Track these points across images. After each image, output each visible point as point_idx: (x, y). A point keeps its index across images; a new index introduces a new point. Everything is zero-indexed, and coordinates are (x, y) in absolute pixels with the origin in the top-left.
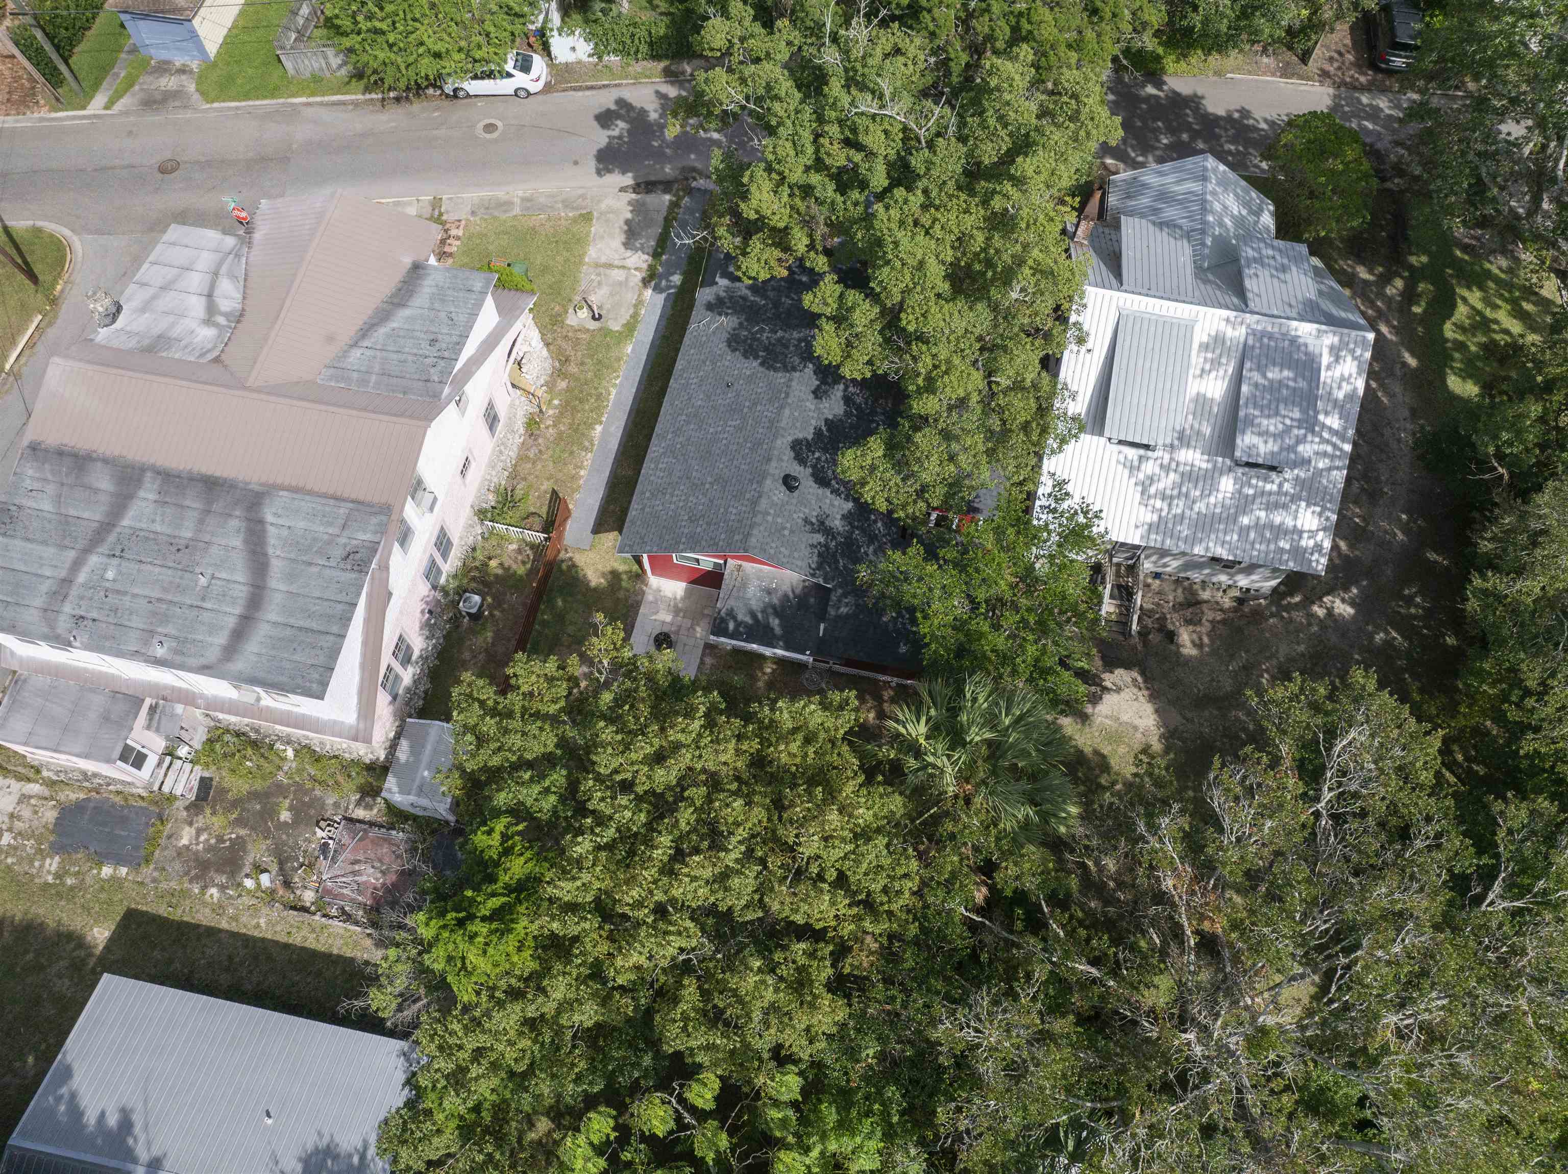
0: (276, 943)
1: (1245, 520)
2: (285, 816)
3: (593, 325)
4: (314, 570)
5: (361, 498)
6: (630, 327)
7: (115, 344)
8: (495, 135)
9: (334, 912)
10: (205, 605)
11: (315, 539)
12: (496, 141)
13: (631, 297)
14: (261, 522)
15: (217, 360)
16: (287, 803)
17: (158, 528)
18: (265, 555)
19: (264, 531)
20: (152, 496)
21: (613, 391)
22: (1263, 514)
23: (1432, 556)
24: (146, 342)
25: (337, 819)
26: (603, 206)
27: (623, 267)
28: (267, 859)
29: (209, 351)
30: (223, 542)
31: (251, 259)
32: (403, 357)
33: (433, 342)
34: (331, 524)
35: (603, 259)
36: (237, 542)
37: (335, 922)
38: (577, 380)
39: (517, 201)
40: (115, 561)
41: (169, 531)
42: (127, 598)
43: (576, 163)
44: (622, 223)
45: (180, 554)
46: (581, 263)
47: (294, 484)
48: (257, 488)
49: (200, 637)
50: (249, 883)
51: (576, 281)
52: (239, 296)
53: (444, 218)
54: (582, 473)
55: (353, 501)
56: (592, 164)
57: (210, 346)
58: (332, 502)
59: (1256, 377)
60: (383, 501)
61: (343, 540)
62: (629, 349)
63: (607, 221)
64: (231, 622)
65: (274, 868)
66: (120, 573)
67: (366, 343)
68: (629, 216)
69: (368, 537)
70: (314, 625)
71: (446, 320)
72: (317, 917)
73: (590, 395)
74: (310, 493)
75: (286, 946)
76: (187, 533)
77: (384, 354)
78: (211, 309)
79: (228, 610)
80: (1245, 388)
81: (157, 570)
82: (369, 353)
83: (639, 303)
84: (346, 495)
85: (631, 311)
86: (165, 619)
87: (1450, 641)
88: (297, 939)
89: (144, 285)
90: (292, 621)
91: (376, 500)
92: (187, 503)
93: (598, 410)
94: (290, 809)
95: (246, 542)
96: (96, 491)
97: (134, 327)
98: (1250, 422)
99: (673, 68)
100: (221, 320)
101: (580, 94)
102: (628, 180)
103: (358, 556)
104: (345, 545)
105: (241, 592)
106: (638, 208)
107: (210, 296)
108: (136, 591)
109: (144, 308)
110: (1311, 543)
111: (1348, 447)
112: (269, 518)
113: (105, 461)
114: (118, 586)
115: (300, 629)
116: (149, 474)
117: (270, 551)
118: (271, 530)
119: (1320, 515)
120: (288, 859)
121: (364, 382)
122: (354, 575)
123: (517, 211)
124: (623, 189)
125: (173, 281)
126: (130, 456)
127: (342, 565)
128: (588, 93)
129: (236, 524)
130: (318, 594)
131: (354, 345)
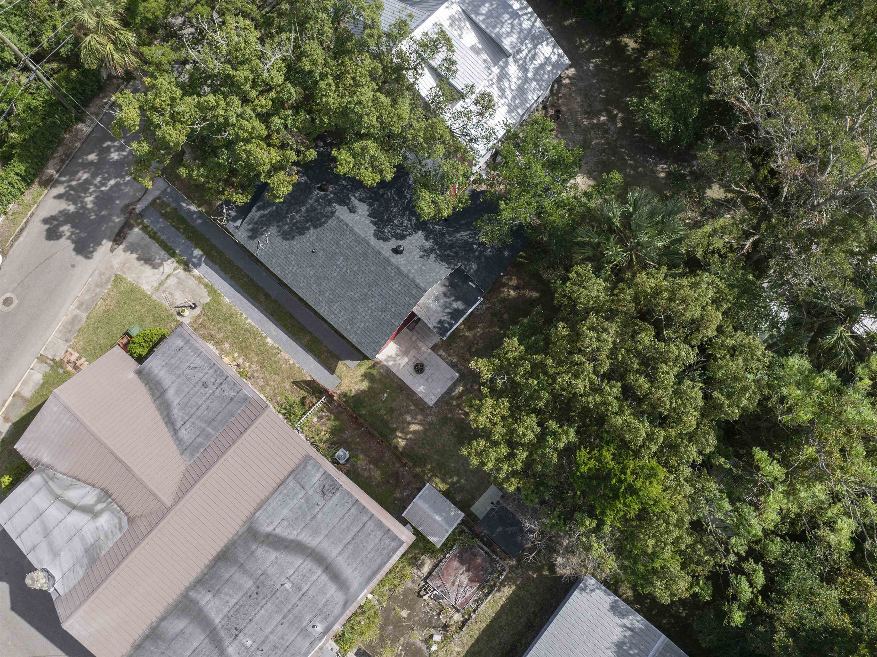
0: (473, 645)
1: (530, 75)
2: (404, 613)
3: (197, 311)
4: (319, 516)
5: (290, 469)
6: (212, 291)
7: (73, 582)
8: (16, 302)
9: (474, 606)
10: (304, 590)
11: (300, 508)
12: (20, 304)
13: (192, 282)
14: (269, 535)
15: (131, 521)
16: (398, 609)
17: (234, 601)
18: (292, 541)
19: (276, 536)
20: (209, 596)
21: (249, 321)
22: (533, 66)
23: (567, 23)
24: (85, 561)
25: (422, 584)
26: (116, 266)
27: (168, 276)
28: (425, 633)
29: (120, 523)
30: (269, 563)
31: (62, 469)
32: (204, 406)
33: (205, 385)
34: (297, 494)
35: (156, 285)
36: (273, 555)
37: (482, 607)
38: (228, 337)
39: (76, 312)
40: (241, 636)
41: (240, 594)
42: (271, 637)
43: (73, 266)
44: (136, 261)
45: (261, 594)
46: (150, 297)
47: (255, 505)
48: (245, 527)
49: (323, 601)
50: (434, 648)
51: (160, 306)
52: (89, 488)
53: (57, 359)
54: (291, 362)
55: (289, 475)
56: (80, 258)
57: (116, 521)
58: (282, 487)
59: (481, 18)
60: (300, 457)
61: (311, 492)
62: (227, 300)
63: (129, 269)
64: (324, 578)
65: (433, 631)
66: (251, 636)
67: (179, 424)
68: (135, 256)
69: (318, 476)
70: (356, 530)
71: (193, 372)
72: (474, 616)
73: (243, 335)
74: (268, 499)
75: (477, 641)
76: (248, 584)
77: (194, 416)
78: (85, 510)
79: (315, 577)
80: (483, 26)
81: (263, 612)
82: (188, 425)
83: (199, 280)
84: (282, 478)
85: (202, 286)
86: (299, 618)
87: (608, 43)
88: (476, 633)
89: (34, 548)
90: (345, 542)
91: (297, 462)
92: (227, 576)
93: (256, 334)
94: (402, 609)
95: (276, 549)
96: (182, 632)
97: (66, 566)
98: (498, 35)
99: (44, 178)
100: (100, 507)
101: (21, 239)
102: (107, 244)
103: (327, 487)
104: (315, 491)
105: (308, 565)
106: (131, 249)
107: (74, 507)
108: (269, 630)
109: (55, 554)
110: (556, 57)
111: (530, 9)
112: (269, 529)
113: (163, 618)
114: (259, 641)
115: (353, 539)
116: (192, 593)
117: (292, 537)
118: (278, 531)
119: (548, 44)
120: (430, 622)
121: (208, 436)
122: (338, 494)
123: (84, 315)
124: (112, 250)
125: (45, 528)
126: (171, 601)
127: (327, 498)
128: (24, 234)
129: (260, 551)
130: (336, 520)
131: (175, 432)
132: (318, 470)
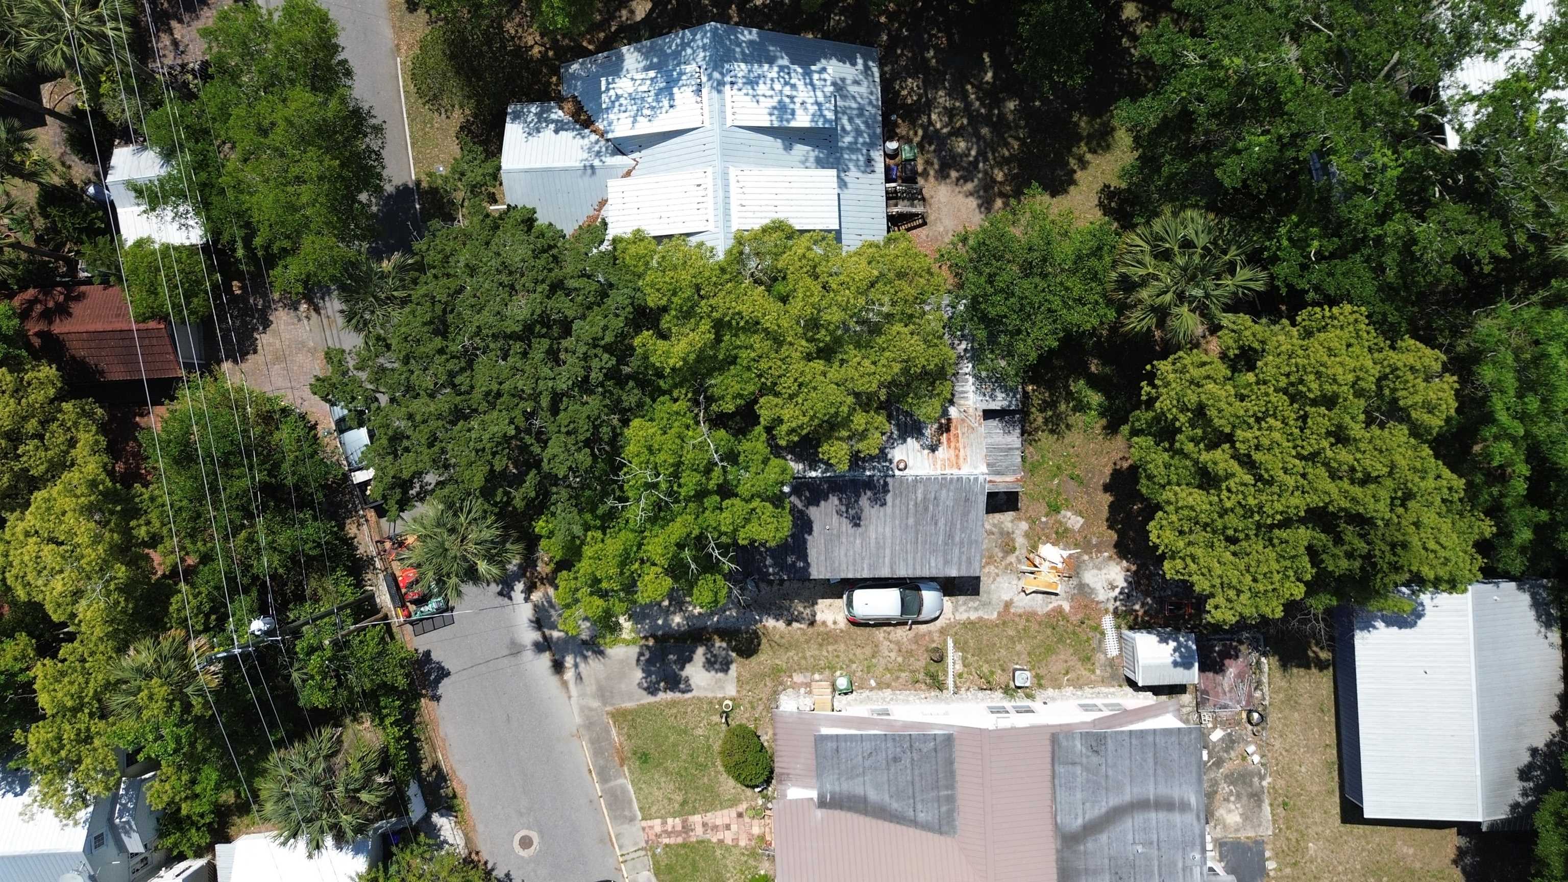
4: (1110, 772)
5: (1049, 760)
8: (535, 835)
9: (1260, 694)
10: (1155, 840)
11: (1088, 781)
12: (541, 834)
14: (1084, 827)
18: (1107, 813)
19: (1090, 822)
30: (1106, 848)
32: (917, 779)
34: (1074, 773)
36: (1104, 838)
45: (1124, 876)
47: (1049, 816)
48: (1059, 842)
49: (1179, 833)
50: (1256, 759)
53: (643, 844)
55: (1053, 765)
58: (1057, 782)
60: (1047, 742)
61: (1084, 760)
63: (613, 696)
64: (1162, 815)
65: (1242, 746)
67: (911, 813)
69: (1078, 744)
70: (1151, 755)
71: (873, 758)
74: (1054, 800)
76: (1106, 878)
79: (1154, 822)
82: (919, 806)
84: (1049, 773)
90: (1151, 772)
91: (1049, 744)
95: (1101, 831)
103: (1094, 744)
104: (1088, 757)
105: (1139, 818)
112: (1080, 821)
115: (1156, 763)
117: (1104, 810)
118: (1087, 817)
122: (1109, 741)
123: (621, 782)
127: (1102, 753)
129: (1090, 845)
130: (1127, 762)
131: (914, 823)
132: (1074, 739)
